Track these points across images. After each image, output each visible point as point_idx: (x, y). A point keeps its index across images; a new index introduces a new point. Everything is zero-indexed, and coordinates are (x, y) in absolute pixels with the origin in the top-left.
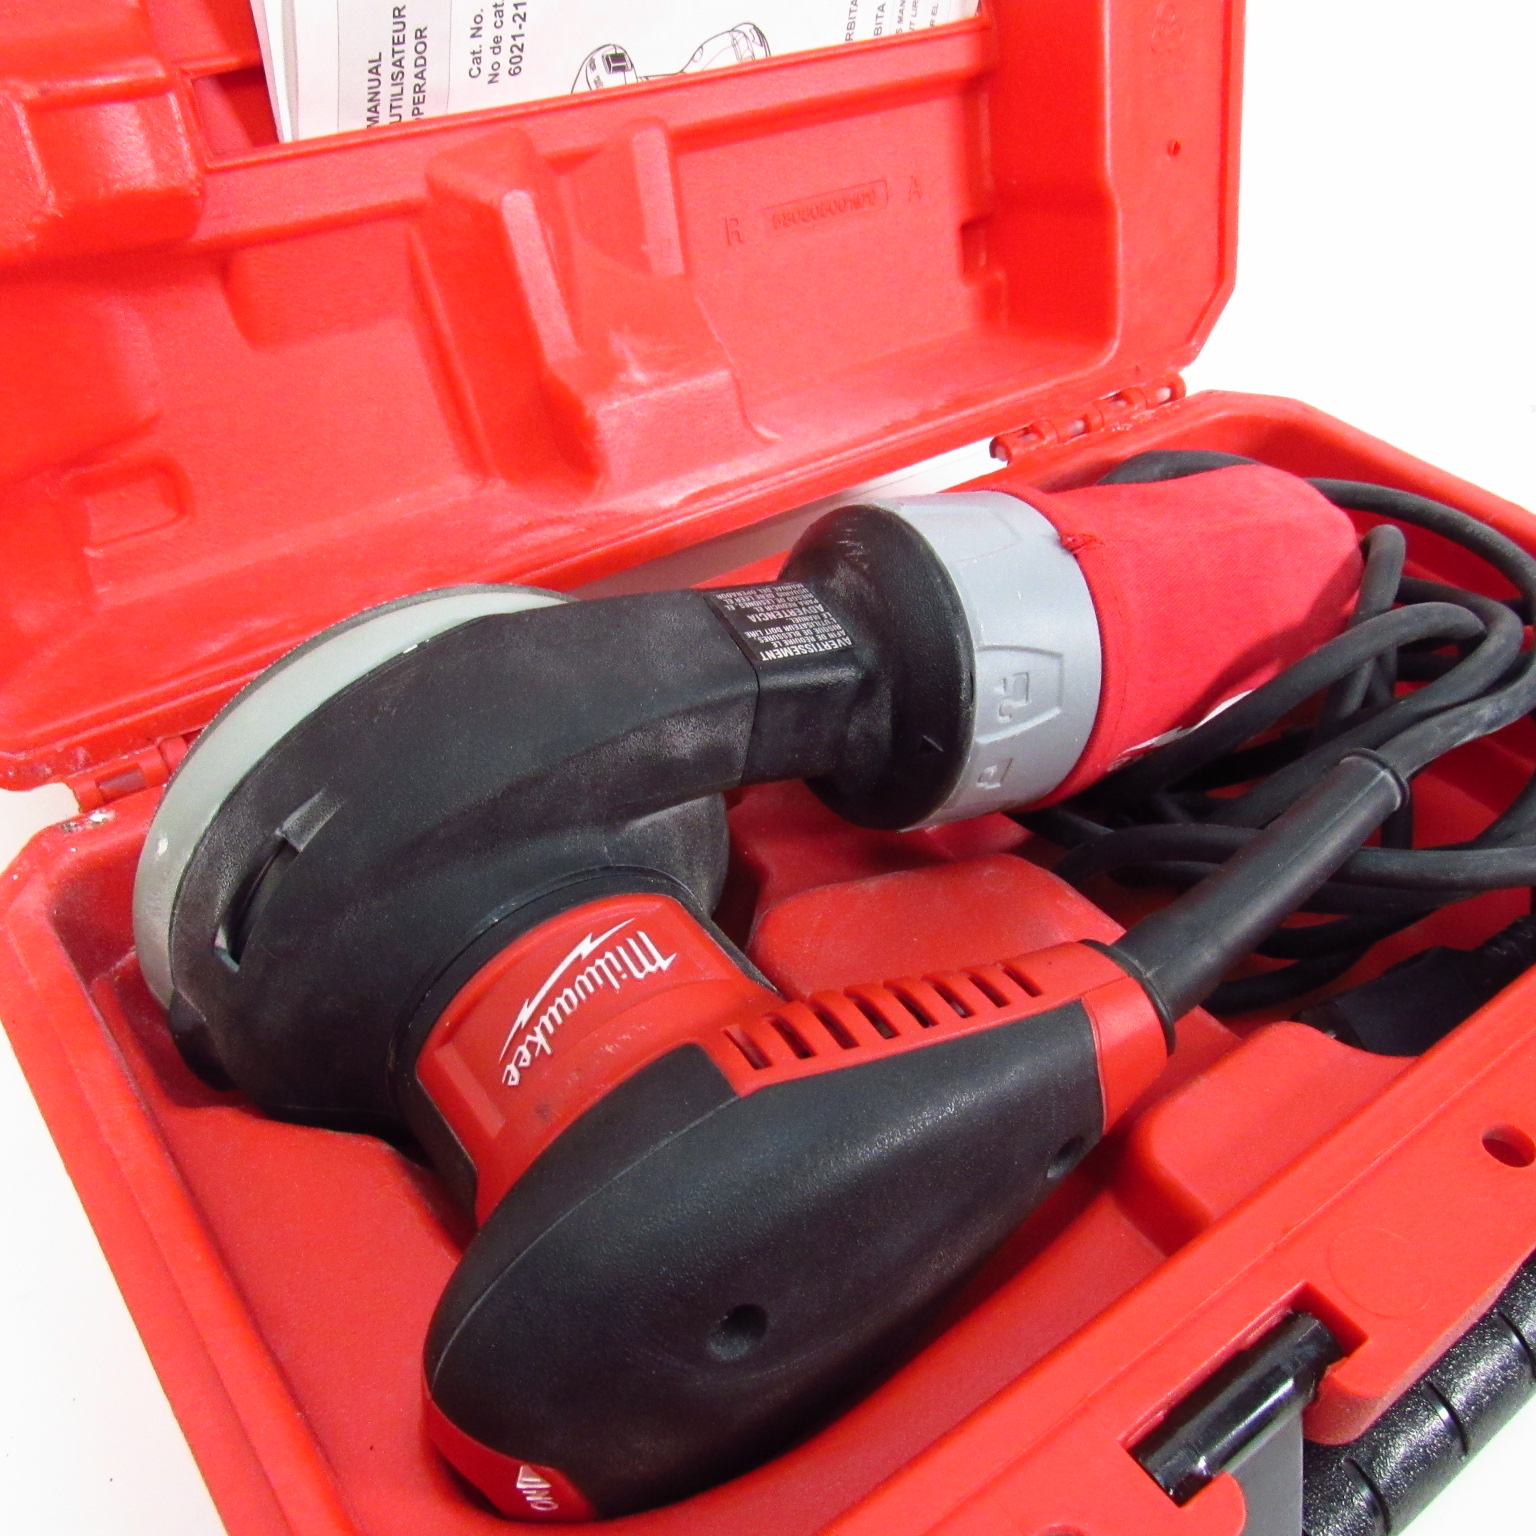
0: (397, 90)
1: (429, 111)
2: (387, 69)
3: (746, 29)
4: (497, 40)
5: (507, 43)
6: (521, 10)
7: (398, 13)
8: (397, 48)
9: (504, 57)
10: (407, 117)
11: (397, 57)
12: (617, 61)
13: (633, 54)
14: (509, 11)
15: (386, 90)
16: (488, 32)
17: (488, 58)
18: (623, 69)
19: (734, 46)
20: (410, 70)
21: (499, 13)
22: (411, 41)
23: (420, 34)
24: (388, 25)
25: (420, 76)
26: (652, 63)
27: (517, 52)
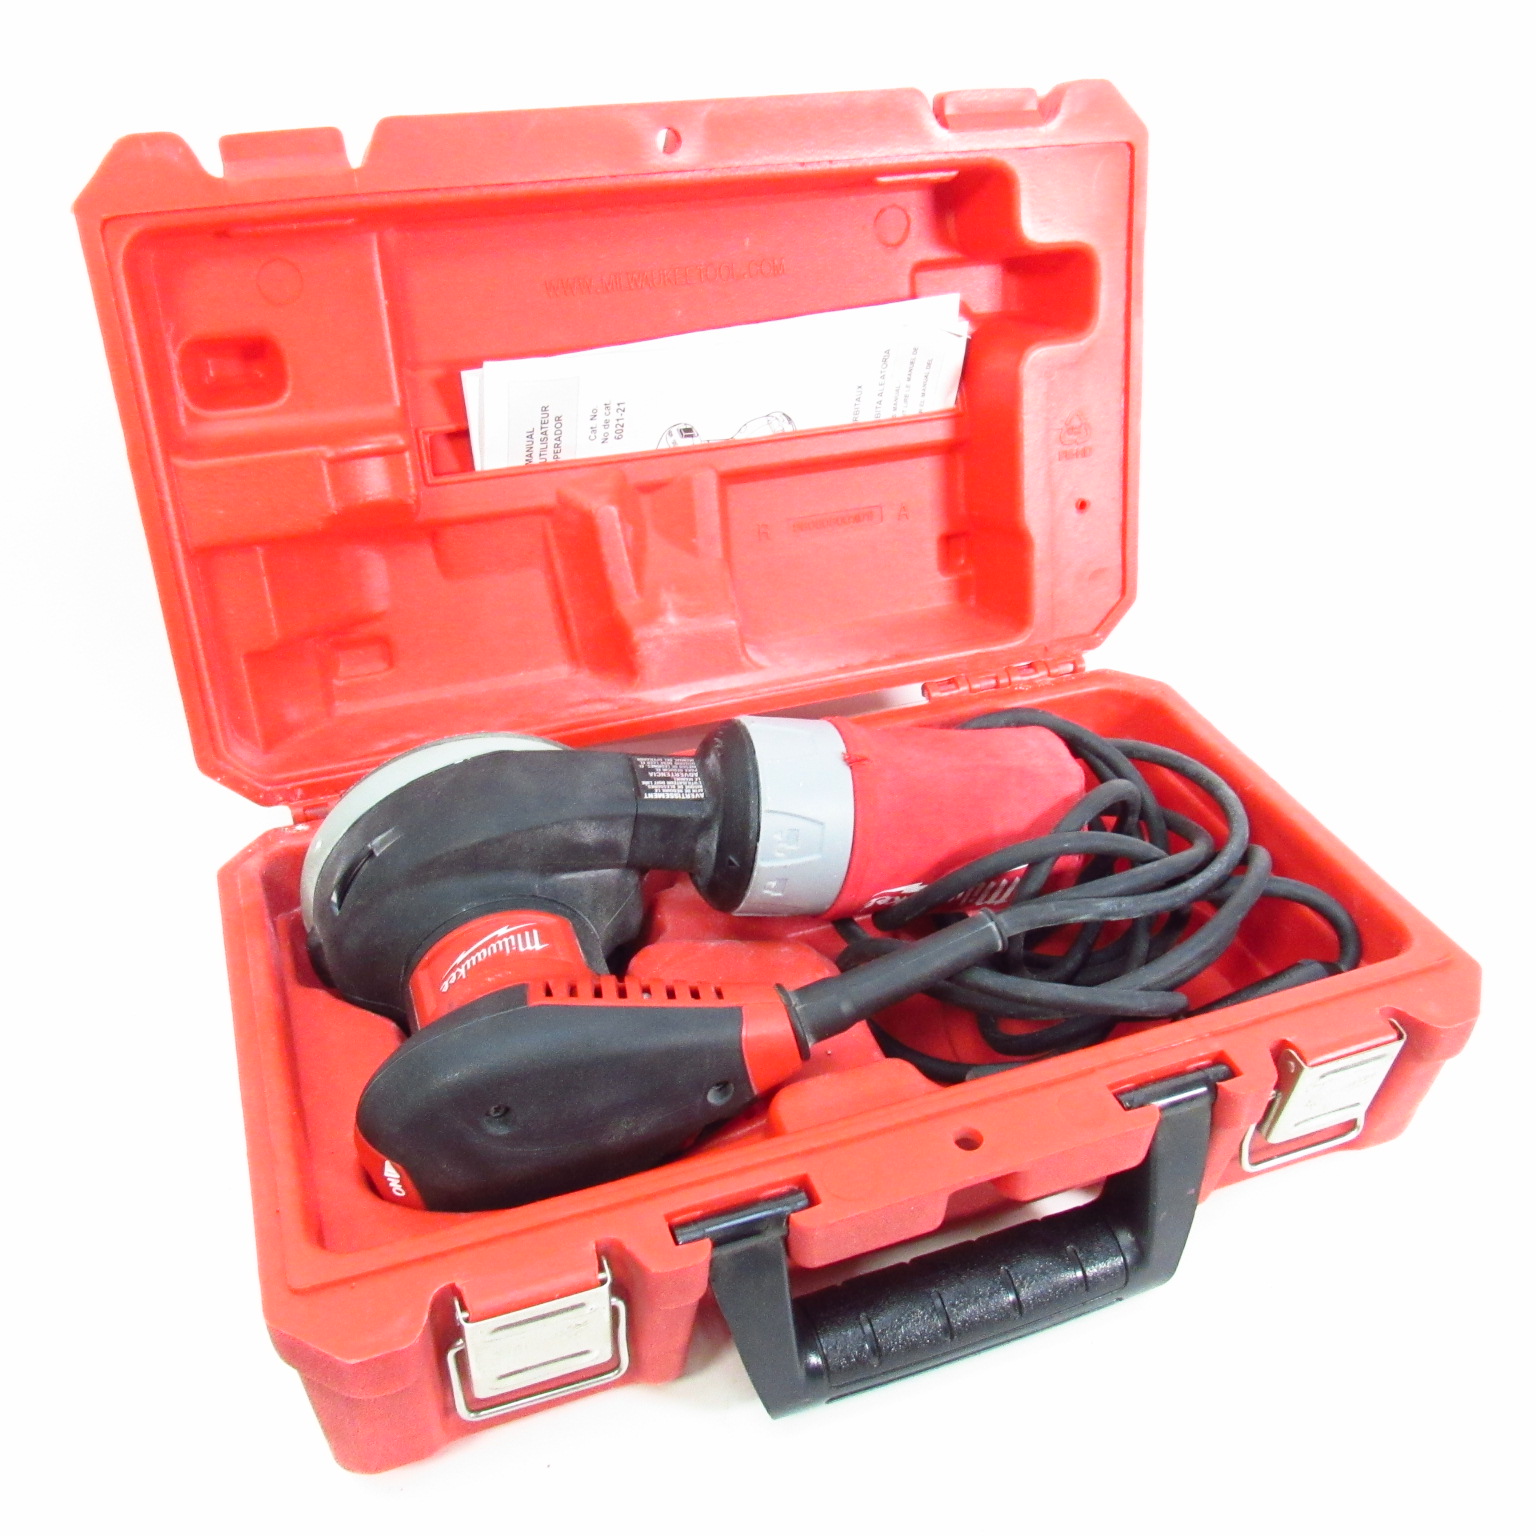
0: (544, 446)
1: (564, 456)
2: (537, 436)
3: (778, 415)
4: (607, 422)
5: (613, 423)
6: (622, 407)
7: (545, 409)
8: (544, 426)
9: (612, 430)
10: (550, 459)
11: (543, 430)
12: (688, 432)
13: (697, 429)
14: (614, 407)
15: (537, 447)
16: (601, 418)
17: (601, 432)
18: (692, 436)
19: (769, 424)
20: (551, 436)
21: (607, 406)
22: (552, 422)
23: (558, 419)
24: (538, 416)
25: (559, 439)
26: (707, 435)
27: (619, 427)
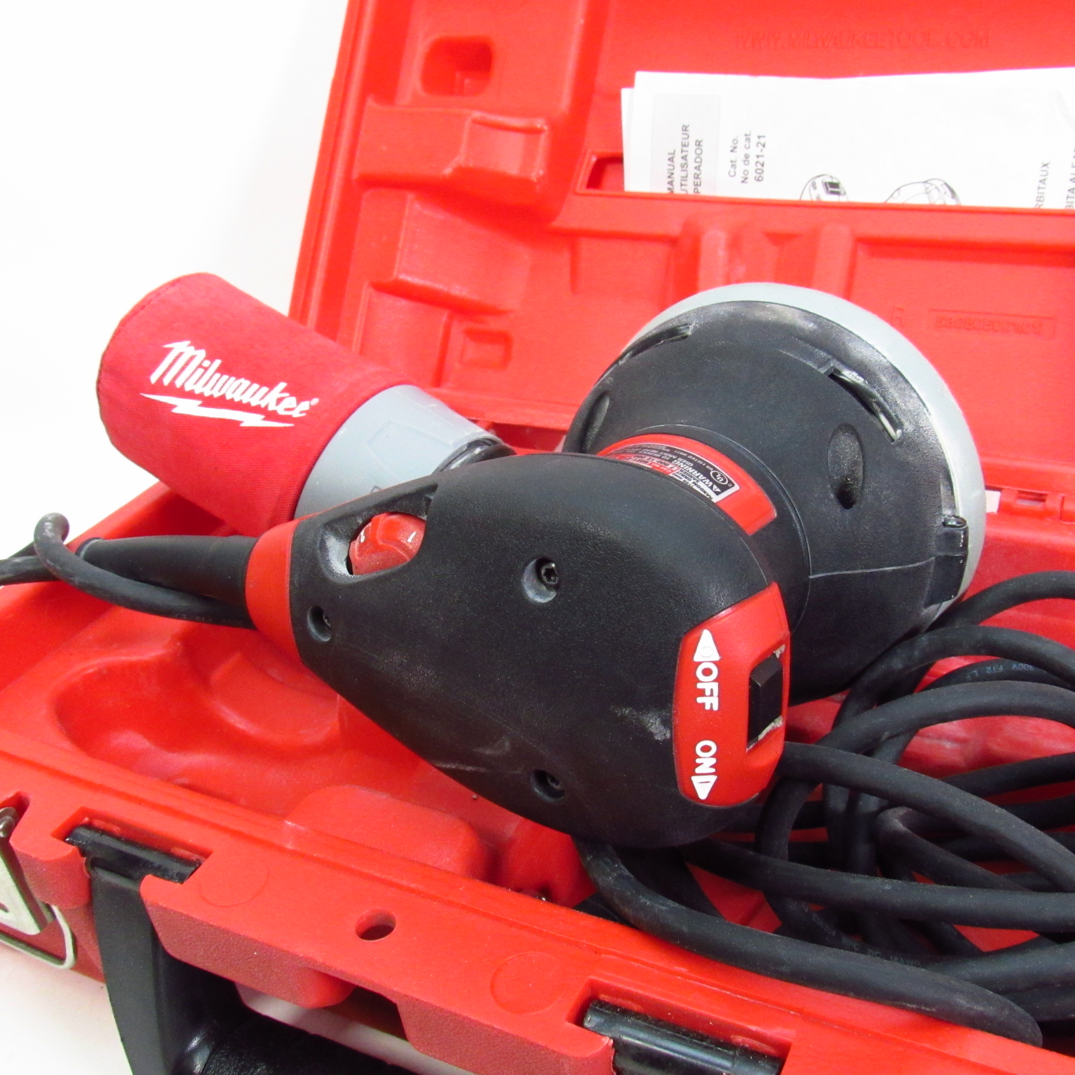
0: (684, 174)
1: (705, 191)
2: (678, 161)
3: (939, 184)
4: (747, 157)
5: (753, 160)
6: (762, 140)
7: (685, 129)
8: (685, 149)
9: (752, 168)
10: (691, 191)
11: (684, 154)
12: (833, 187)
13: (844, 185)
14: (754, 140)
15: (678, 174)
16: (741, 152)
17: (741, 167)
18: (838, 193)
19: (927, 193)
20: (692, 164)
21: (748, 140)
22: (692, 147)
23: (698, 144)
24: (679, 135)
25: (698, 168)
26: (854, 193)
27: (759, 166)
